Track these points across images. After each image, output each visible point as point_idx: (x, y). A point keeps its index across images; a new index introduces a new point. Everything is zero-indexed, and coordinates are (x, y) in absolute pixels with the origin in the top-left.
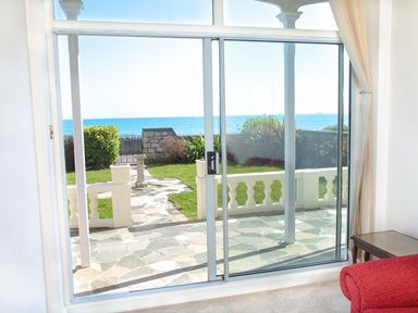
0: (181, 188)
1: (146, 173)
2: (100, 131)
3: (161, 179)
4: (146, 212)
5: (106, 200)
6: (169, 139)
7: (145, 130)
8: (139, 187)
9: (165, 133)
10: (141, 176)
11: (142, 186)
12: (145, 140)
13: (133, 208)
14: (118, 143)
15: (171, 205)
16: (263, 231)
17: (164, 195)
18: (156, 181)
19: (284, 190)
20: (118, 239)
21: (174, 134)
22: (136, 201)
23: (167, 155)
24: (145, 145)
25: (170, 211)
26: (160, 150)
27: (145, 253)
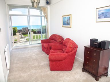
2: (14, 28)
7: (22, 28)
8: (21, 38)
9: (26, 29)
10: (22, 36)
14: (17, 30)
17: (26, 39)
18: (24, 37)
19: (41, 37)
20: (18, 43)
22: (20, 40)
24: (22, 31)
25: (26, 41)
26: (25, 32)
27: (22, 44)
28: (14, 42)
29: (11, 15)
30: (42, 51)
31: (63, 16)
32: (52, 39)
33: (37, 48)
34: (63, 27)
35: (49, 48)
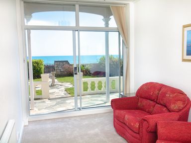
0: (71, 86)
1: (56, 80)
2: (35, 62)
3: (62, 83)
4: (56, 95)
5: (38, 90)
6: (66, 65)
7: (55, 62)
8: (52, 86)
9: (64, 63)
10: (53, 81)
11: (54, 85)
12: (56, 66)
13: (50, 93)
14: (43, 67)
15: (66, 92)
16: (100, 99)
17: (63, 88)
18: (60, 84)
20: (44, 102)
21: (69, 63)
22: (51, 91)
23: (66, 73)
24: (55, 69)
25: (65, 94)
26: (62, 70)
27: (54, 106)
28: (35, 99)
29: (29, 29)
30: (115, 133)
31: (185, 27)
32: (147, 98)
33: (97, 120)
34: (184, 60)
35: (144, 130)
